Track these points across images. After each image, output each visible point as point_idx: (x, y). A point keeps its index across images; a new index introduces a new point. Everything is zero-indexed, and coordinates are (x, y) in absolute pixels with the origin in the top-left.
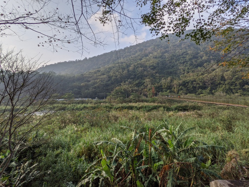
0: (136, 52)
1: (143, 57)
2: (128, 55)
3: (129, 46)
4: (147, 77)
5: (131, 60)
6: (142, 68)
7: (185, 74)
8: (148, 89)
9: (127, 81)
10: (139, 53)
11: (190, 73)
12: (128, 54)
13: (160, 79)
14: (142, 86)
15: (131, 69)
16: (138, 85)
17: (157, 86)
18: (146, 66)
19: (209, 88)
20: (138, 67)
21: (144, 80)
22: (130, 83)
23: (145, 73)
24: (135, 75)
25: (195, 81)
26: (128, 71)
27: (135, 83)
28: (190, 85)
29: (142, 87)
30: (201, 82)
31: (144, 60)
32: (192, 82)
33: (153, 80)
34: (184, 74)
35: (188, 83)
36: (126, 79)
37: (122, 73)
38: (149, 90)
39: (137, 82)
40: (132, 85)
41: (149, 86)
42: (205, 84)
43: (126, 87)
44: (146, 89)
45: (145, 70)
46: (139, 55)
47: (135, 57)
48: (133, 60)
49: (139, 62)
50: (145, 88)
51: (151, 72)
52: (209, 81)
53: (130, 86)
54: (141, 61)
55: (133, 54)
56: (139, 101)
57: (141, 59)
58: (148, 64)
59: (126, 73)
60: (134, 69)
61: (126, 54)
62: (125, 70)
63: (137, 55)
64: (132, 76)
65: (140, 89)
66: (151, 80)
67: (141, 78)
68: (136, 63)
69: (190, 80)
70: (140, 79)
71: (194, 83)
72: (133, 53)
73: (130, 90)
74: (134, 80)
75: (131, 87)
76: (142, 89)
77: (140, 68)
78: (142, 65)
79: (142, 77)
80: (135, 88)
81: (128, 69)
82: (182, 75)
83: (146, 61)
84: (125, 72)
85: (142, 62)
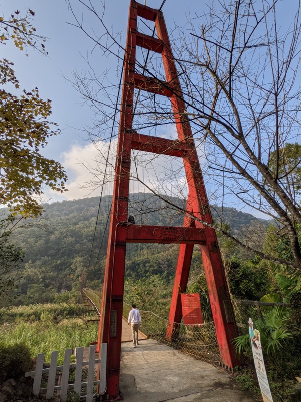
0: (72, 211)
1: (81, 220)
2: (57, 215)
3: (61, 201)
4: (78, 253)
5: (59, 223)
6: (74, 239)
7: (139, 251)
8: (76, 276)
9: (40, 259)
10: (75, 213)
11: (144, 250)
12: (57, 213)
13: (101, 258)
14: (67, 269)
15: (53, 237)
16: (58, 268)
17: (92, 270)
18: (81, 236)
19: (165, 272)
20: (66, 236)
21: (73, 258)
22: (44, 263)
23: (77, 246)
24: (59, 250)
25: (149, 263)
26: (47, 241)
27: (55, 264)
28: (142, 270)
29: (67, 272)
30: (155, 263)
31: (80, 225)
32: (145, 263)
33: (88, 260)
34: (137, 250)
35: (139, 265)
36: (38, 257)
37: (33, 244)
38: (78, 277)
39: (59, 262)
40: (48, 269)
41: (79, 269)
42: (160, 267)
43: (32, 272)
44: (71, 276)
45: (77, 242)
46: (75, 217)
47: (67, 220)
48: (62, 223)
49: (71, 228)
50: (70, 274)
51: (87, 246)
52: (164, 262)
53: (43, 269)
54: (76, 226)
55: (66, 214)
57: (75, 224)
58: (85, 231)
59: (40, 245)
60: (59, 239)
61: (53, 213)
62: (40, 239)
63: (71, 216)
64: (52, 252)
65: (61, 276)
66: (85, 259)
67: (69, 255)
68: (64, 228)
69: (143, 261)
70: (66, 257)
71: (147, 265)
72: (67, 212)
73: (40, 277)
74: (54, 259)
75: (43, 272)
76: (65, 276)
77: (70, 238)
78: (74, 234)
79: (71, 253)
80: (52, 273)
81: (48, 238)
82: (134, 253)
83: (84, 228)
84: (41, 242)
85: (76, 229)
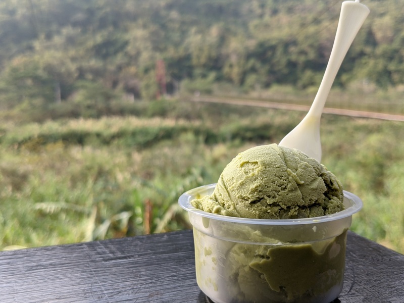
4: (135, 20)
7: (267, 18)
8: (141, 69)
9: (59, 32)
11: (280, 14)
14: (120, 55)
16: (104, 50)
17: (172, 58)
21: (126, 31)
22: (71, 41)
27: (92, 42)
28: (280, 59)
29: (119, 59)
30: (312, 46)
32: (287, 46)
33: (159, 36)
34: (261, 16)
35: (273, 48)
36: (53, 27)
38: (147, 71)
40: (82, 52)
41: (145, 55)
44: (133, 70)
50: (128, 64)
53: (73, 53)
56: (109, 112)
64: (80, 16)
65: (113, 68)
66: (153, 34)
67: (115, 25)
71: (293, 49)
73: (73, 69)
74: (87, 32)
75: (73, 59)
76: (120, 68)
80: (93, 61)
